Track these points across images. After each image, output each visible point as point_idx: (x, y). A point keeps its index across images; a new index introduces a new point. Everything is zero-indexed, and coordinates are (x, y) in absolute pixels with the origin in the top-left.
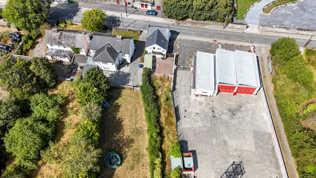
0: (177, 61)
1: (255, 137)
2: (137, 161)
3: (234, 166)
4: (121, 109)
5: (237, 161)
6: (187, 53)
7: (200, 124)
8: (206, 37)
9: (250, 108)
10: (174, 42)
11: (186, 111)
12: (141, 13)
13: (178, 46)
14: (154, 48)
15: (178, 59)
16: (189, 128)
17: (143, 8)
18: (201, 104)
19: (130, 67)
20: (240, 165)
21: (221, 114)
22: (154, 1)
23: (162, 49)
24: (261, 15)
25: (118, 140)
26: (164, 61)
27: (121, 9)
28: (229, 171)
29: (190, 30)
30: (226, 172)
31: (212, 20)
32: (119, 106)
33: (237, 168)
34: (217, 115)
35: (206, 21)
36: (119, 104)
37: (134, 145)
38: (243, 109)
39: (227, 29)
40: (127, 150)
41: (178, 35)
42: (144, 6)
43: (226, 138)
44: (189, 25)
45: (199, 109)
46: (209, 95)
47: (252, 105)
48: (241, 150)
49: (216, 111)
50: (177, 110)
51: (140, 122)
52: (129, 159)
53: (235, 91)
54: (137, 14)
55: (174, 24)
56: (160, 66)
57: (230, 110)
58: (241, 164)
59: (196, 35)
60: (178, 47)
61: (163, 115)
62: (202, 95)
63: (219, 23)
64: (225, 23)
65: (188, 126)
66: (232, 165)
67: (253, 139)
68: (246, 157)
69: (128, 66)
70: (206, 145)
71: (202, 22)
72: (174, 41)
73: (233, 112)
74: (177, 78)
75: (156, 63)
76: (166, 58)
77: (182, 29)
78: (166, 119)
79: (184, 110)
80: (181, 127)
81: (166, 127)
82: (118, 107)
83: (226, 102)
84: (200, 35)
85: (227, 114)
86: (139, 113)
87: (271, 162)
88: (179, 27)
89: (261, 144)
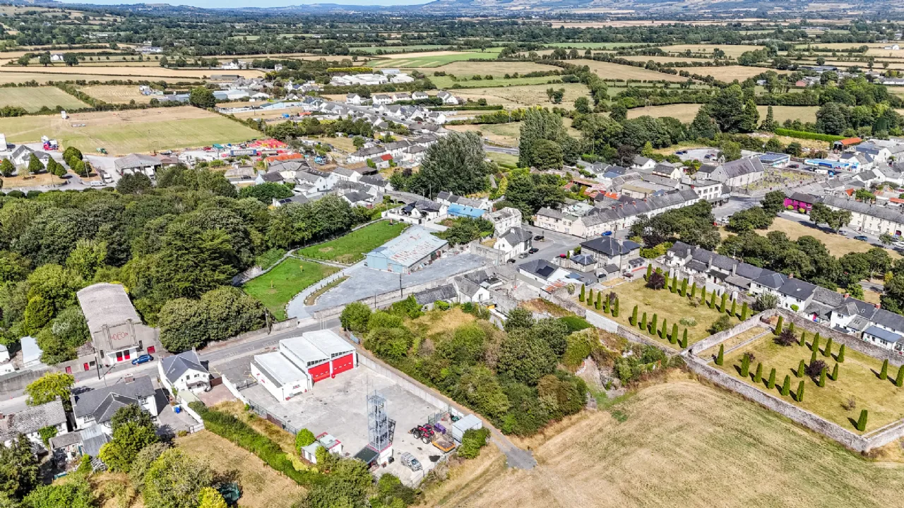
2: (260, 482)
6: (239, 373)
7: (314, 417)
9: (359, 379)
11: (286, 416)
12: (121, 368)
14: (188, 377)
17: (121, 362)
18: (299, 403)
21: (331, 398)
24: (306, 309)
26: (211, 392)
29: (223, 353)
31: (246, 330)
34: (329, 401)
35: (238, 337)
37: (244, 474)
38: (353, 382)
39: (273, 333)
40: (236, 482)
41: (207, 363)
42: (123, 356)
43: (355, 411)
44: (217, 349)
45: (301, 408)
46: (303, 391)
47: (358, 376)
49: (324, 399)
51: (230, 453)
52: (248, 486)
53: (331, 372)
54: (114, 371)
56: (208, 399)
57: (340, 391)
59: (235, 353)
60: (219, 374)
61: (259, 430)
62: (295, 395)
63: (259, 331)
64: (267, 328)
71: (233, 339)
73: (345, 391)
76: (212, 389)
77: (210, 356)
78: (267, 431)
79: (282, 417)
80: (293, 430)
81: (274, 437)
83: (329, 387)
84: (241, 352)
85: (338, 395)
86: (221, 446)
87: (414, 401)
89: (394, 395)
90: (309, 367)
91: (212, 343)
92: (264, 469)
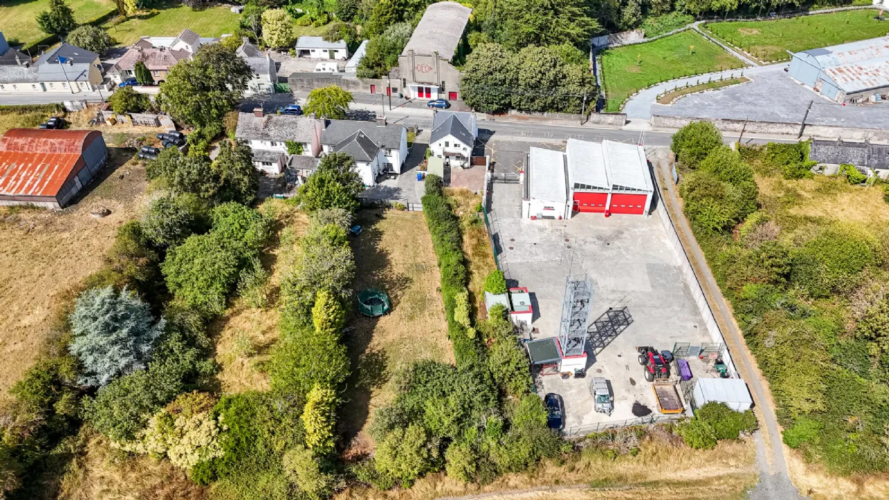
0: (493, 170)
1: (650, 273)
2: (420, 309)
3: (610, 314)
4: (384, 237)
5: (617, 306)
6: (512, 160)
7: (542, 257)
8: (547, 137)
9: (638, 234)
10: (485, 145)
11: (513, 240)
12: (420, 106)
13: (493, 150)
14: (447, 144)
15: (494, 167)
16: (521, 264)
17: (421, 98)
18: (542, 230)
19: (399, 181)
20: (622, 311)
21: (582, 243)
22: (443, 82)
23: (463, 145)
24: (653, 107)
25: (382, 281)
26: (467, 171)
27: (378, 100)
28: (602, 320)
29: (516, 128)
30: (595, 322)
31: (558, 110)
32: (381, 233)
33: (617, 316)
34: (573, 245)
35: (546, 114)
36: (380, 230)
37: (414, 287)
38: (626, 235)
39: (588, 125)
40: (399, 293)
41: (492, 135)
42: (424, 93)
43: (594, 276)
44: (515, 121)
45: (538, 237)
46: (557, 217)
47: (643, 230)
48: (624, 292)
49: (572, 240)
50: (496, 238)
51: (422, 254)
52: (404, 304)
53: (607, 208)
54: (408, 107)
55: (483, 120)
56: (458, 178)
57: (599, 238)
58: (626, 310)
59: (528, 135)
60: (493, 152)
61: (468, 243)
62: (544, 217)
63: (572, 116)
64: (583, 116)
65: (519, 260)
66: (607, 312)
67: (646, 277)
68: (633, 301)
69: (395, 178)
70: (555, 285)
71: (537, 114)
73: (606, 241)
74: (494, 195)
75: (451, 175)
76: (471, 167)
77: (501, 127)
78: (475, 247)
79: (508, 239)
80: (505, 262)
81: (476, 260)
82: (378, 234)
83: (591, 226)
84: (535, 134)
85: (594, 243)
86: (420, 241)
87: (683, 306)
88: (495, 124)
89: (662, 281)
90: (578, 190)
91: (514, 112)
92: (435, 294)
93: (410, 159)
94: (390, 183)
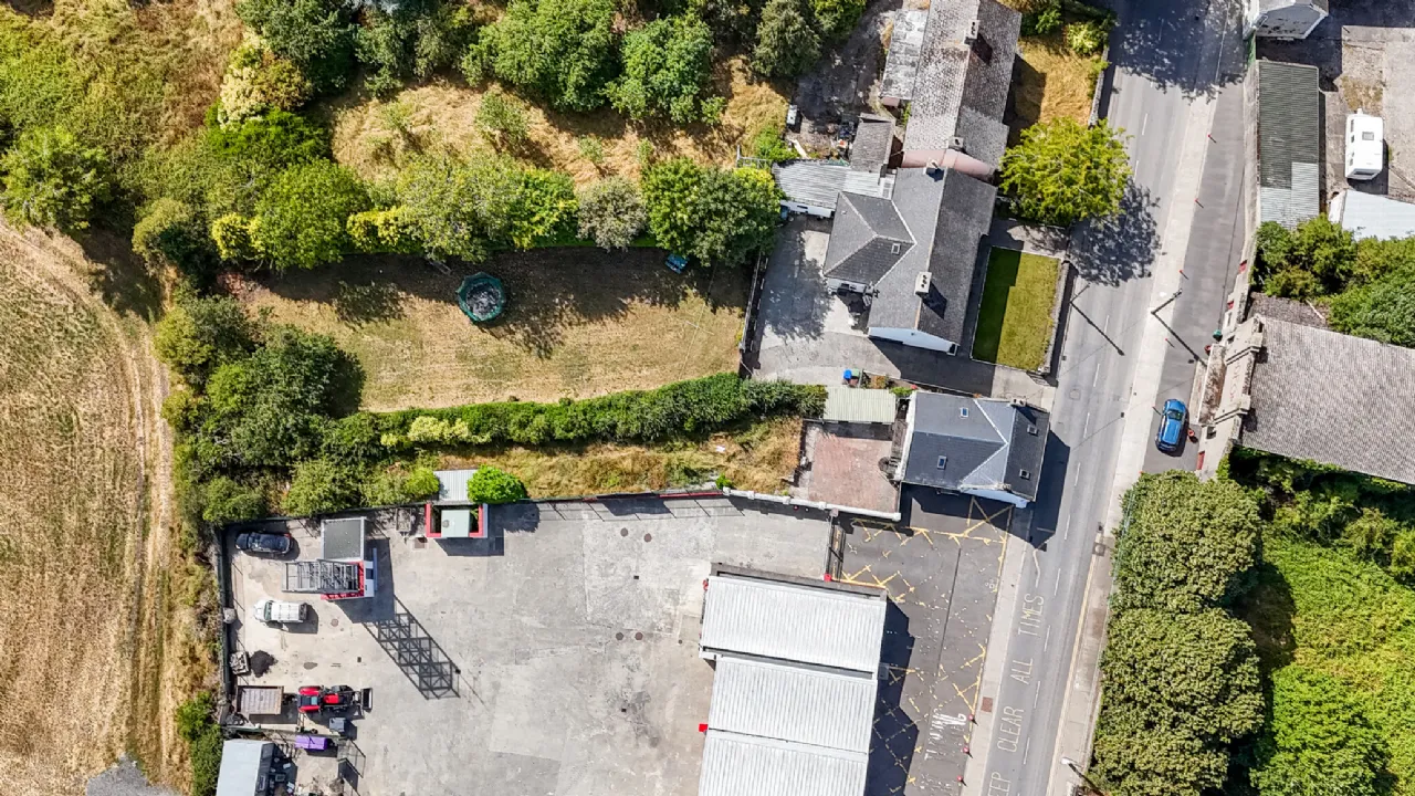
0: (879, 527)
1: (533, 761)
2: (482, 370)
3: (446, 668)
4: (663, 312)
5: (461, 682)
6: (918, 572)
7: (594, 581)
9: (649, 775)
10: (983, 522)
11: (648, 538)
12: (1174, 377)
13: (961, 535)
15: (890, 529)
16: (581, 543)
18: (674, 596)
19: (847, 337)
20: (450, 687)
21: (630, 662)
25: (549, 308)
26: (874, 472)
28: (434, 651)
29: (1054, 602)
30: (430, 639)
32: (674, 304)
33: (442, 676)
34: (624, 648)
36: (682, 304)
37: (531, 361)
38: (645, 749)
40: (519, 336)
41: (1030, 540)
43: (536, 661)
45: (654, 586)
46: (703, 629)
47: (658, 785)
48: (493, 700)
49: (641, 646)
50: (653, 503)
51: (611, 375)
52: (488, 345)
54: (1170, 356)
55: (1101, 528)
56: (856, 453)
57: (642, 699)
58: (450, 693)
59: (1024, 623)
60: (953, 535)
61: (625, 456)
65: (589, 540)
66: (452, 664)
67: (526, 752)
68: (470, 713)
69: (854, 328)
70: (520, 592)
72: (988, 520)
73: (633, 707)
74: (793, 519)
75: (868, 440)
76: (892, 482)
77: (1064, 564)
78: (613, 465)
79: (650, 531)
80: (585, 516)
81: (584, 463)
82: (672, 299)
83: (676, 691)
84: (1023, 646)
85: (629, 685)
86: (644, 372)
88: (1076, 552)
89: (510, 775)
92: (509, 393)
93: (932, 359)
94: (838, 317)
